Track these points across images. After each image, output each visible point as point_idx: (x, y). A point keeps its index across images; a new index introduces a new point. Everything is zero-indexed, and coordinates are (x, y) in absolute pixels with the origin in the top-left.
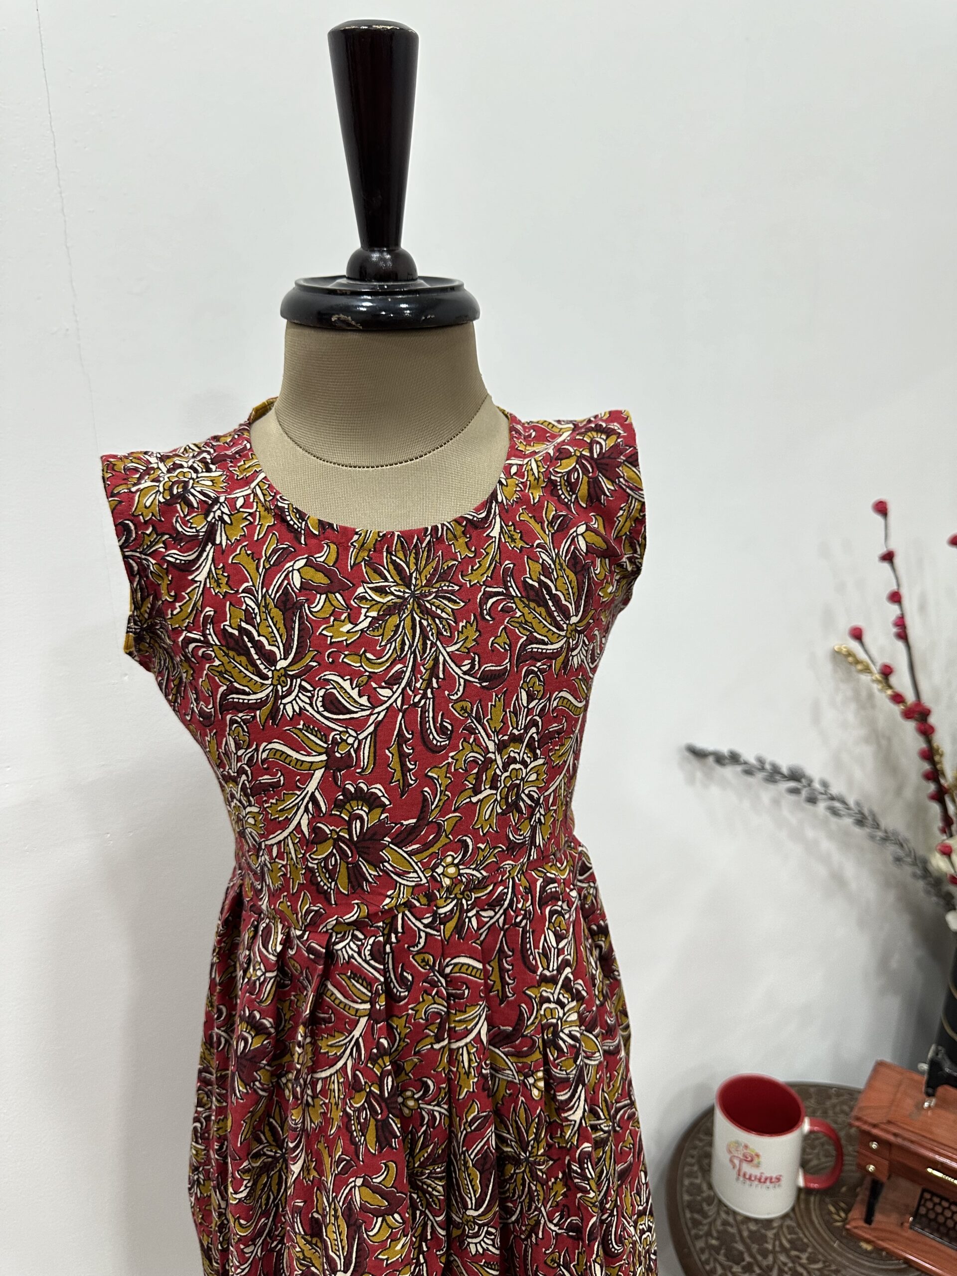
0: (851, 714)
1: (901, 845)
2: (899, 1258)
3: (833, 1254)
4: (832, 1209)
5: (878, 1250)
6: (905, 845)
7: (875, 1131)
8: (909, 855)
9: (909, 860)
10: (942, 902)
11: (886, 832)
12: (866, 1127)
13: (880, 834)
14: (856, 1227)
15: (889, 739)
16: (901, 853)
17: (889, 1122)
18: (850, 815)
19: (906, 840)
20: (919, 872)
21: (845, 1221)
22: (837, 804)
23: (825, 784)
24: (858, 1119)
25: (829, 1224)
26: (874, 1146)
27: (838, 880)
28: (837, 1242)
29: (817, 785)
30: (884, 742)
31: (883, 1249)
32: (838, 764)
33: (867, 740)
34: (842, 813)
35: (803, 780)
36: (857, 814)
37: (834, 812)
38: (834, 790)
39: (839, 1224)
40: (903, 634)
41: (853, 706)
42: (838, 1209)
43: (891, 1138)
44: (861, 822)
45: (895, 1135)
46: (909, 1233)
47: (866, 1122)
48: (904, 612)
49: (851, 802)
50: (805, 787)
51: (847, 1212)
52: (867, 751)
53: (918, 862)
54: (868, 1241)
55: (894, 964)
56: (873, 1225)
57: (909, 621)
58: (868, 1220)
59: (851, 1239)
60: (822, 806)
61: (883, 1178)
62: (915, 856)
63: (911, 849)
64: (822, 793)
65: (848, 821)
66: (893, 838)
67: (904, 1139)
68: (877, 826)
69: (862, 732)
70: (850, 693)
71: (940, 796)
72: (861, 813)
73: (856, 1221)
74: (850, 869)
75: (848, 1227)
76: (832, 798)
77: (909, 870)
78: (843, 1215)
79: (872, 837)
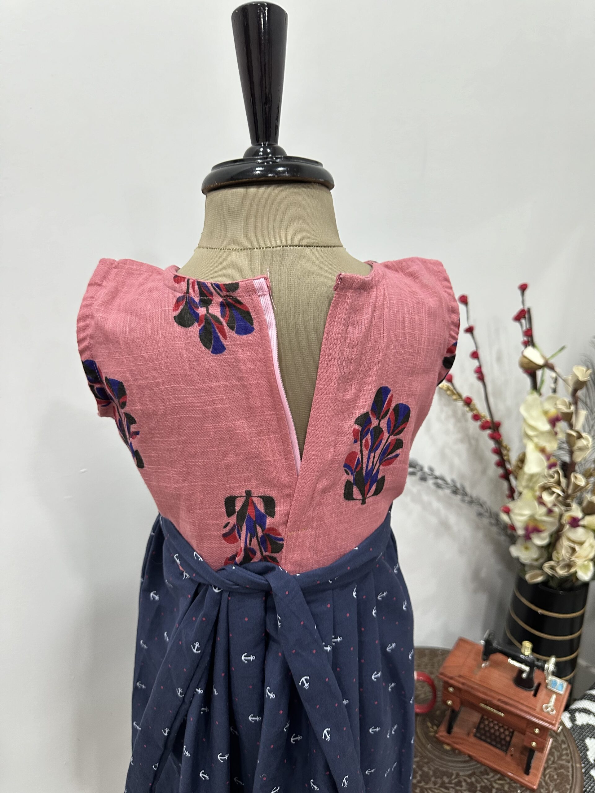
0: (451, 425)
1: (481, 505)
2: (465, 754)
3: (427, 752)
4: (429, 724)
5: (454, 749)
6: (484, 506)
7: (452, 682)
8: (487, 511)
9: (487, 514)
10: (508, 539)
11: (471, 497)
12: (446, 679)
13: (467, 499)
14: (442, 736)
15: (477, 440)
16: (481, 510)
17: (460, 676)
18: (448, 487)
19: (485, 503)
20: (493, 521)
21: (436, 732)
22: (440, 481)
23: (431, 469)
24: (442, 674)
25: (426, 735)
26: (451, 689)
27: (445, 525)
28: (430, 744)
29: (426, 470)
30: (473, 442)
31: (456, 749)
32: (443, 456)
33: (462, 441)
34: (443, 486)
35: (417, 467)
36: (452, 487)
37: (438, 486)
38: (437, 473)
39: (432, 734)
40: (481, 377)
41: (452, 421)
42: (433, 724)
43: (460, 686)
44: (455, 491)
45: (463, 684)
46: (472, 739)
47: (446, 676)
48: (481, 364)
49: (449, 480)
50: (418, 471)
51: (438, 726)
52: (462, 448)
53: (492, 516)
54: (448, 744)
55: (483, 574)
56: (452, 735)
57: (484, 370)
58: (449, 731)
59: (439, 743)
60: (431, 482)
61: (457, 709)
62: (491, 513)
63: (488, 509)
64: (430, 475)
65: (448, 491)
66: (475, 502)
67: (469, 686)
68: (465, 494)
69: (459, 436)
70: (450, 413)
71: (506, 476)
72: (455, 486)
73: (442, 733)
74: (453, 519)
75: (437, 735)
76: (436, 478)
77: (486, 521)
78: (435, 728)
79: (463, 501)
